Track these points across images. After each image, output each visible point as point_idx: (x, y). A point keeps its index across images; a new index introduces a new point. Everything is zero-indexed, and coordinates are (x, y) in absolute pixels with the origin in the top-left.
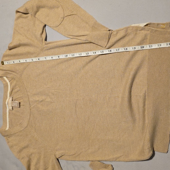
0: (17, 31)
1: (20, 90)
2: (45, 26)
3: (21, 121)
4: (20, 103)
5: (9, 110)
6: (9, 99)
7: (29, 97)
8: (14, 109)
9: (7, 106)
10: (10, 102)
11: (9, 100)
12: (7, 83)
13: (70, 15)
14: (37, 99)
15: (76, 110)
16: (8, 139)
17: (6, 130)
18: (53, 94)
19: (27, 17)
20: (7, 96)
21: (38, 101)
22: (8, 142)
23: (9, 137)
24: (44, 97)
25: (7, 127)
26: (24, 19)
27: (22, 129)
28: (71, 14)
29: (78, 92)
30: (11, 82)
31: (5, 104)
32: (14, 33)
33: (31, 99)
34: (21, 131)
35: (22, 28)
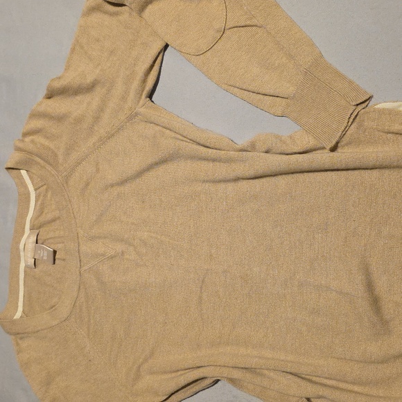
0: (82, 47)
1: (59, 218)
2: (167, 46)
3: (55, 300)
4: (55, 252)
5: (27, 267)
6: (29, 237)
7: (80, 240)
8: (40, 267)
9: (22, 254)
10: (30, 245)
11: (28, 239)
12: (29, 194)
13: (243, 24)
14: (101, 250)
15: (200, 297)
16: (20, 342)
17: (15, 318)
18: (145, 244)
19: (116, 14)
20: (24, 228)
21: (103, 255)
22: (19, 352)
23: (21, 339)
24: (119, 247)
25: (17, 310)
26: (106, 17)
27: (55, 323)
28: (248, 23)
29: (213, 251)
30: (38, 191)
31: (18, 249)
32: (73, 50)
33: (83, 248)
34: (52, 327)
35: (98, 40)
